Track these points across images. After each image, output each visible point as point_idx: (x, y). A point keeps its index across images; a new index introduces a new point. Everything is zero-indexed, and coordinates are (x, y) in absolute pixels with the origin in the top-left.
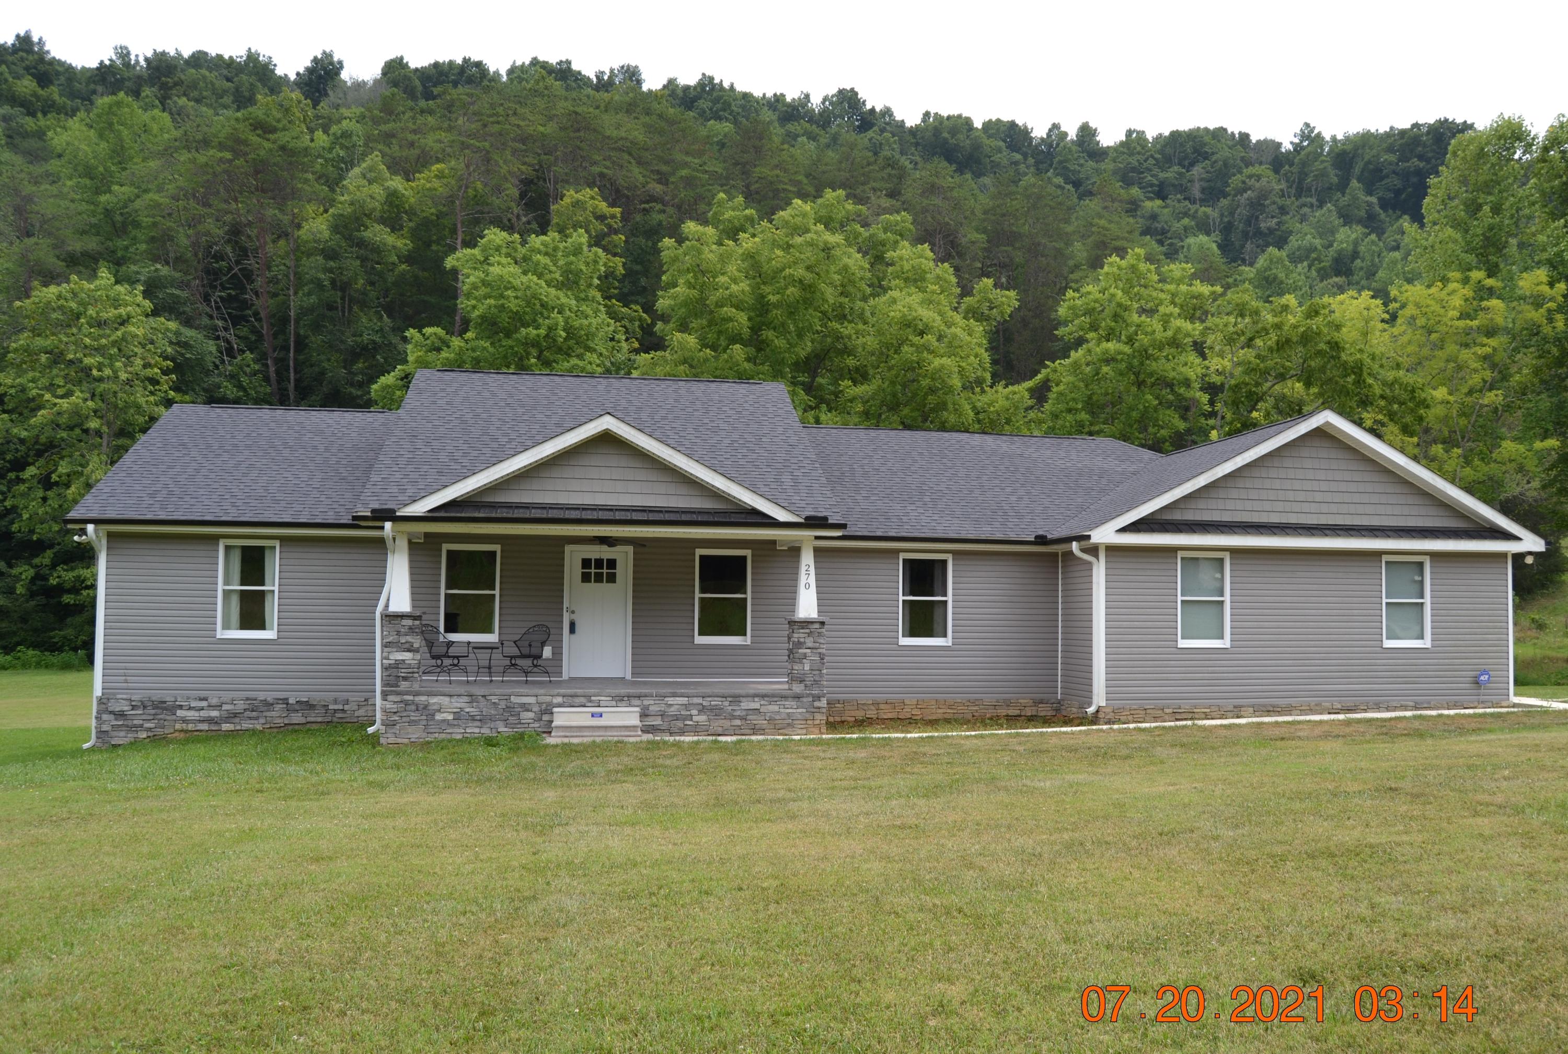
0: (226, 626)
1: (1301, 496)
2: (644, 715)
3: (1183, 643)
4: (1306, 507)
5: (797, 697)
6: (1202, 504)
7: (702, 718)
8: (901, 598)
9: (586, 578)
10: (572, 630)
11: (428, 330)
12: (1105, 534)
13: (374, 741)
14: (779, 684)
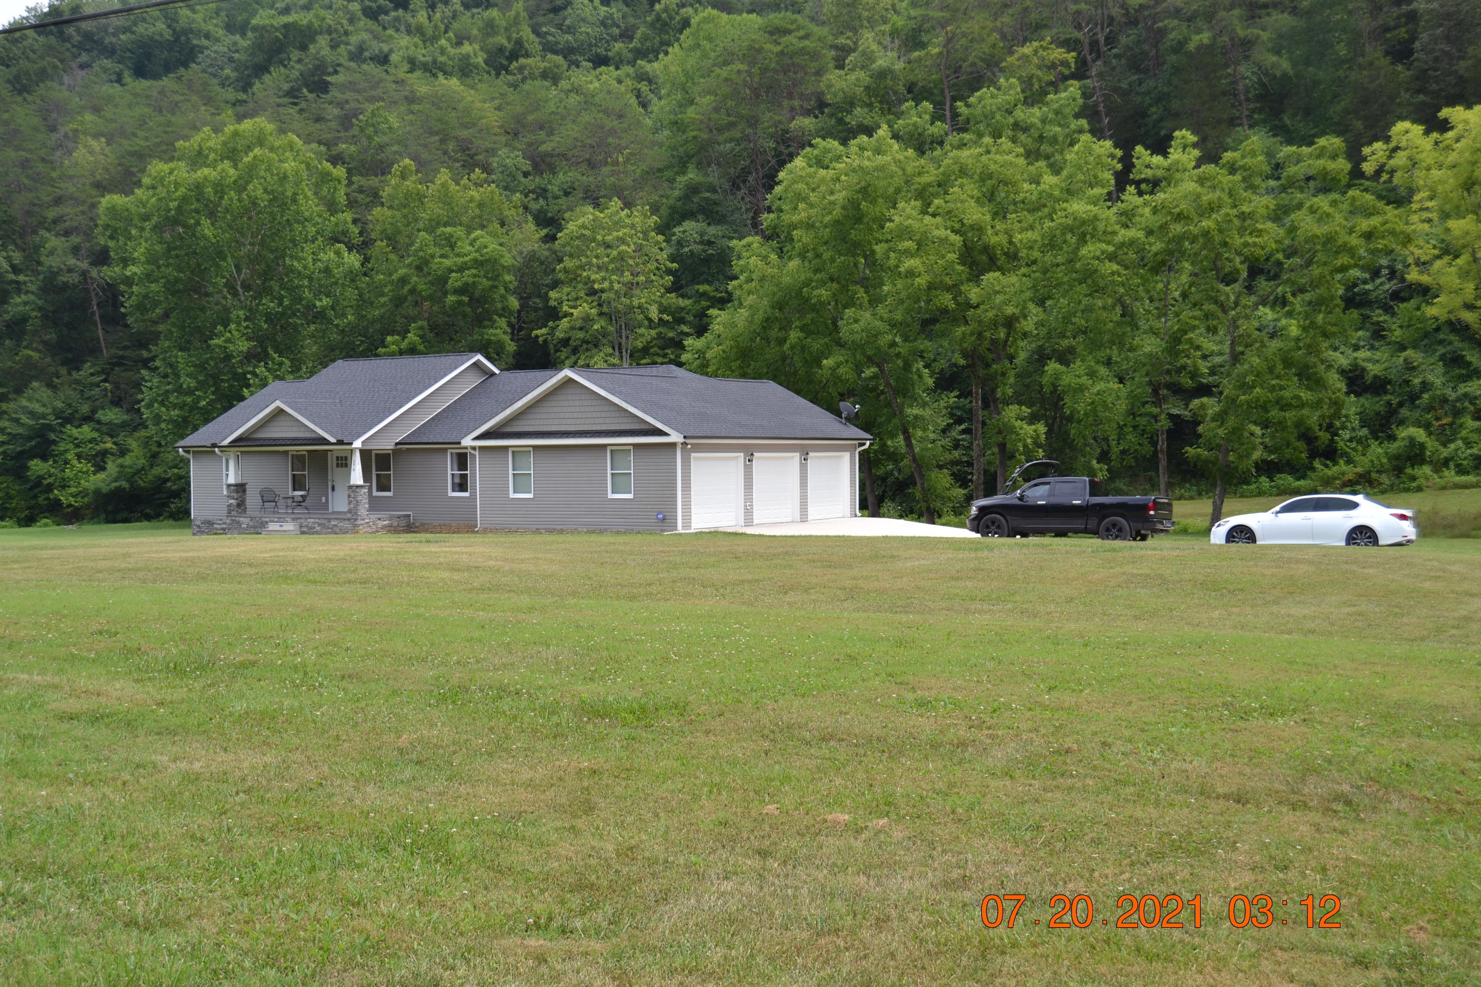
1: (567, 415)
2: (301, 526)
3: (512, 496)
4: (569, 421)
6: (520, 422)
8: (450, 472)
10: (333, 489)
12: (469, 441)
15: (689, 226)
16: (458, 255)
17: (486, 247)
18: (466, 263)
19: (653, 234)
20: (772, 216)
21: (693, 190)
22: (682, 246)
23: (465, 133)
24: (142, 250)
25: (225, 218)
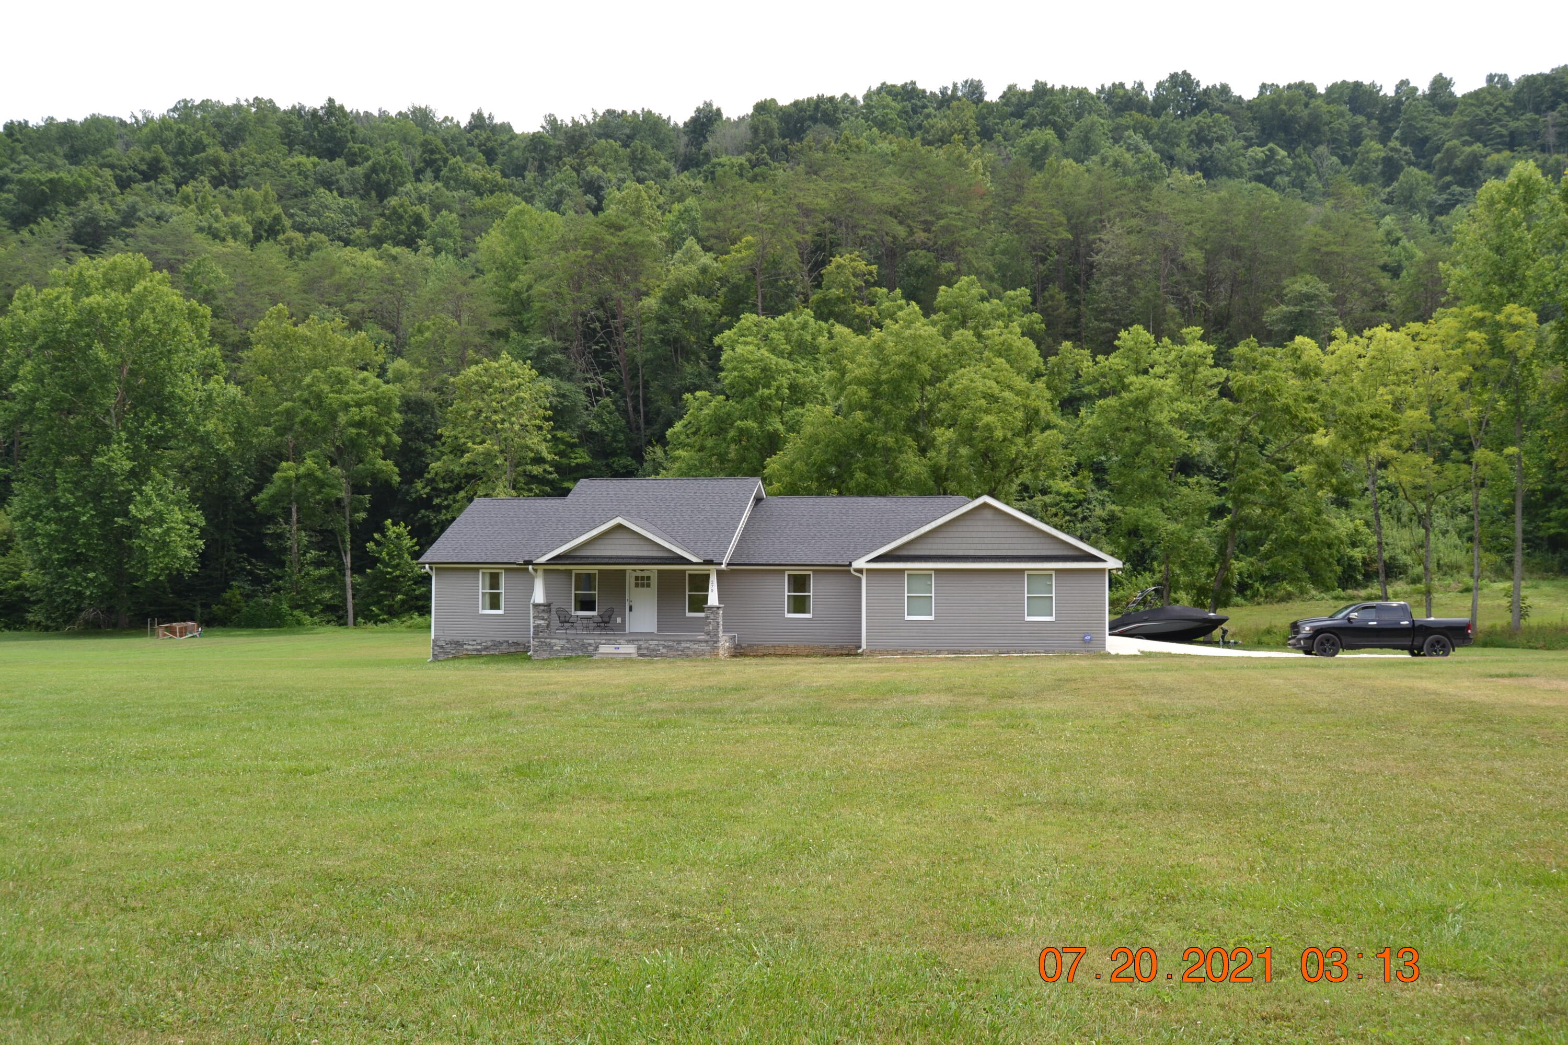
0: (483, 608)
1: (976, 541)
2: (639, 648)
3: (907, 618)
4: (979, 546)
5: (706, 642)
6: (918, 546)
7: (664, 651)
8: (786, 594)
9: (637, 585)
10: (631, 609)
11: (698, 394)
12: (861, 563)
13: (529, 658)
14: (702, 637)
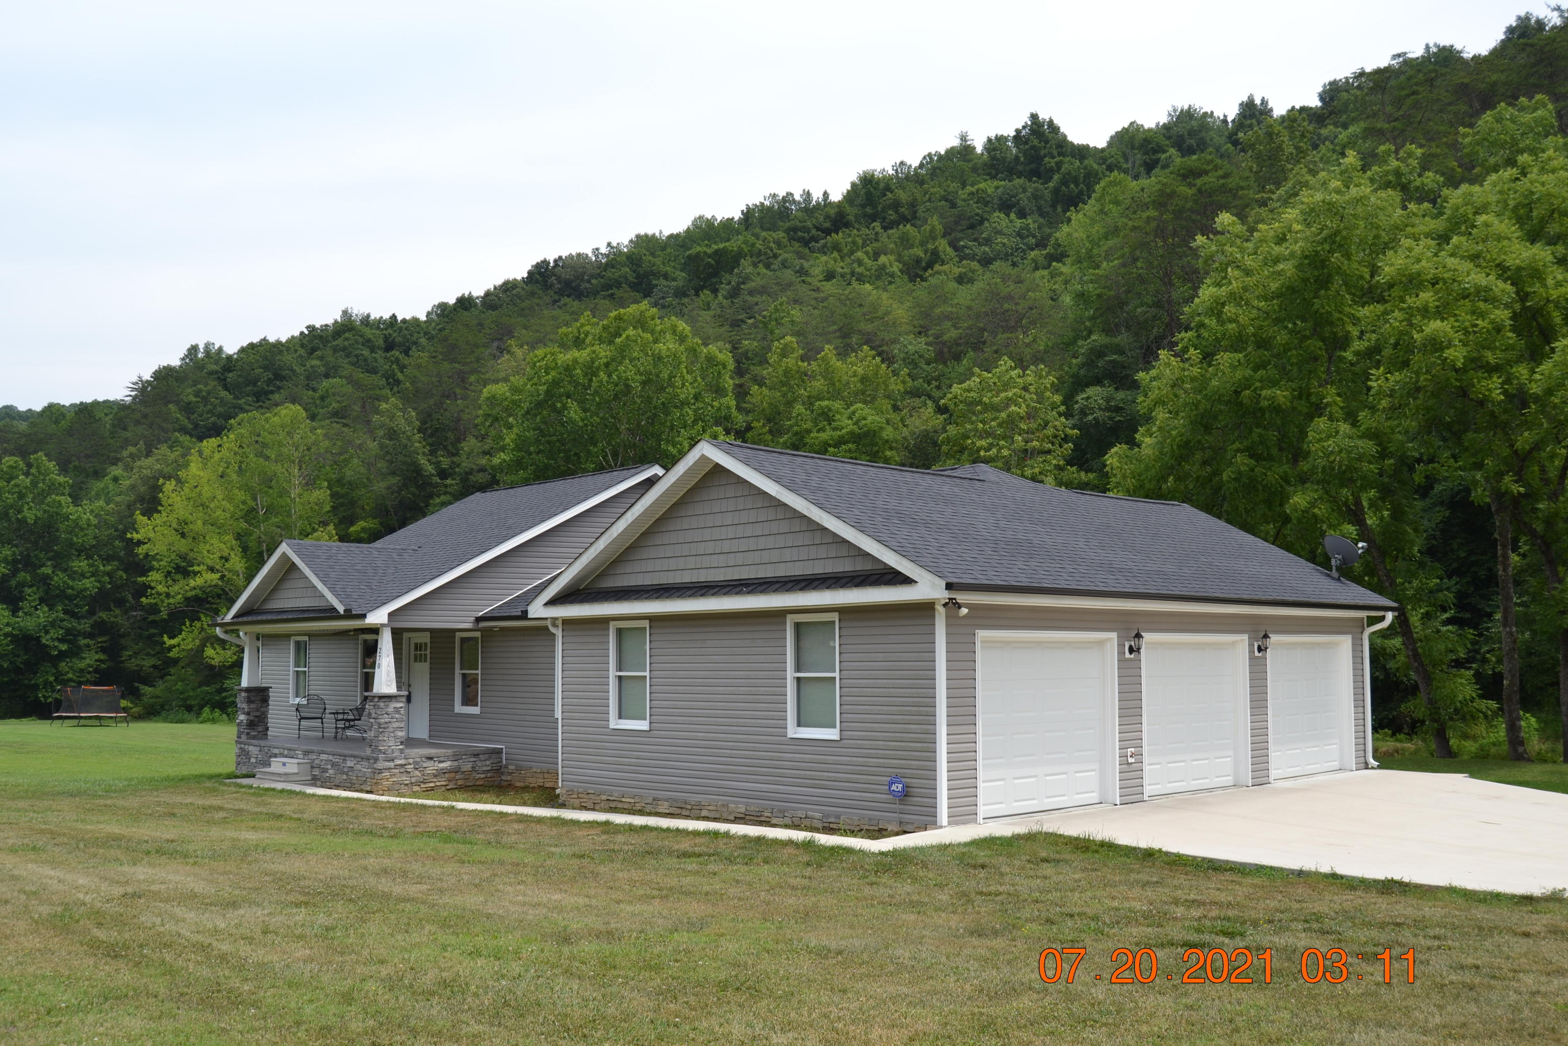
1: (711, 548)
2: (312, 766)
3: (614, 723)
4: (715, 561)
5: (368, 759)
6: (628, 568)
7: (332, 772)
12: (537, 608)
15: (1094, 392)
16: (835, 429)
17: (865, 419)
18: (843, 437)
19: (1048, 394)
20: (1190, 334)
21: (1098, 353)
22: (1086, 415)
23: (869, 327)
24: (513, 436)
25: (593, 400)
